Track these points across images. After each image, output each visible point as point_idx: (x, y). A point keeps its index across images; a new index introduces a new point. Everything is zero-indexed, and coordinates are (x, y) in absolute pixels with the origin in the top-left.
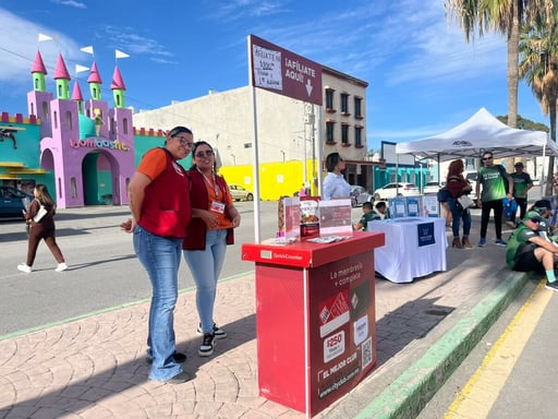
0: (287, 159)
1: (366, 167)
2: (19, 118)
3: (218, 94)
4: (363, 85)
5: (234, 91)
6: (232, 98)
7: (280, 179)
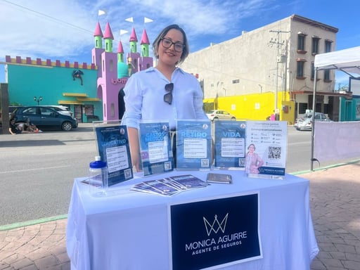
0: (263, 91)
1: (333, 98)
2: (85, 65)
3: (216, 45)
4: (334, 30)
5: (227, 42)
6: (226, 47)
7: (257, 106)
